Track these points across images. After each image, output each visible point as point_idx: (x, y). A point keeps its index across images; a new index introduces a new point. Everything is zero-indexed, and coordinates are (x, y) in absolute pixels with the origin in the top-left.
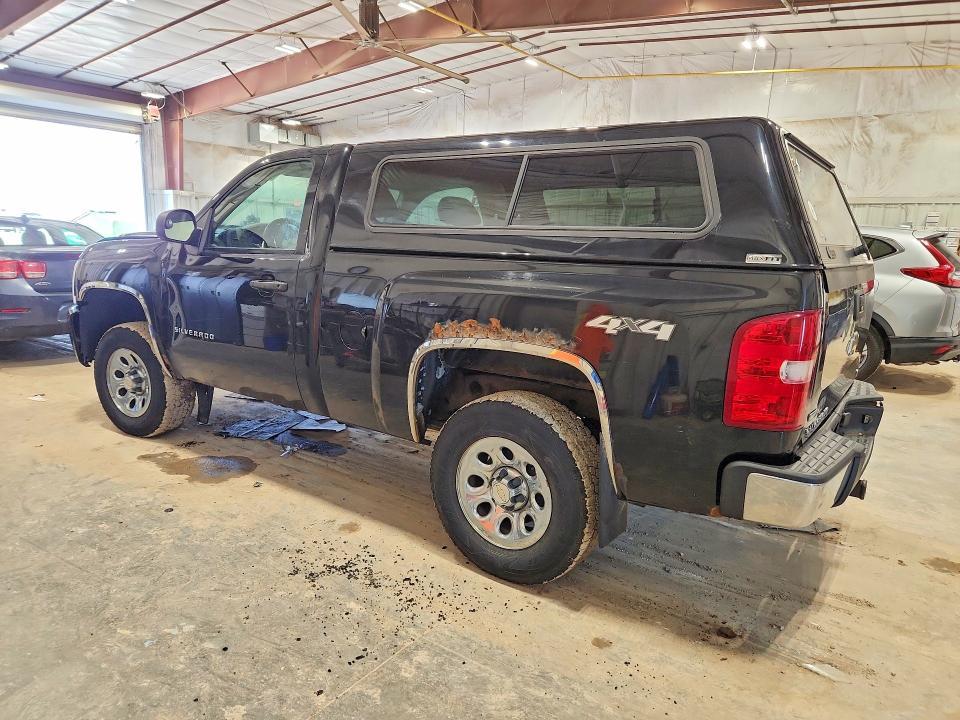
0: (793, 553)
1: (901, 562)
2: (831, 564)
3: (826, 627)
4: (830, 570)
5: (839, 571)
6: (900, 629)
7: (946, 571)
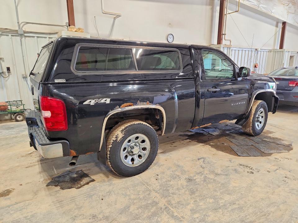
0: (53, 168)
1: (21, 185)
2: (42, 172)
3: (34, 158)
4: (41, 170)
5: (38, 171)
6: (18, 166)
7: (5, 191)
